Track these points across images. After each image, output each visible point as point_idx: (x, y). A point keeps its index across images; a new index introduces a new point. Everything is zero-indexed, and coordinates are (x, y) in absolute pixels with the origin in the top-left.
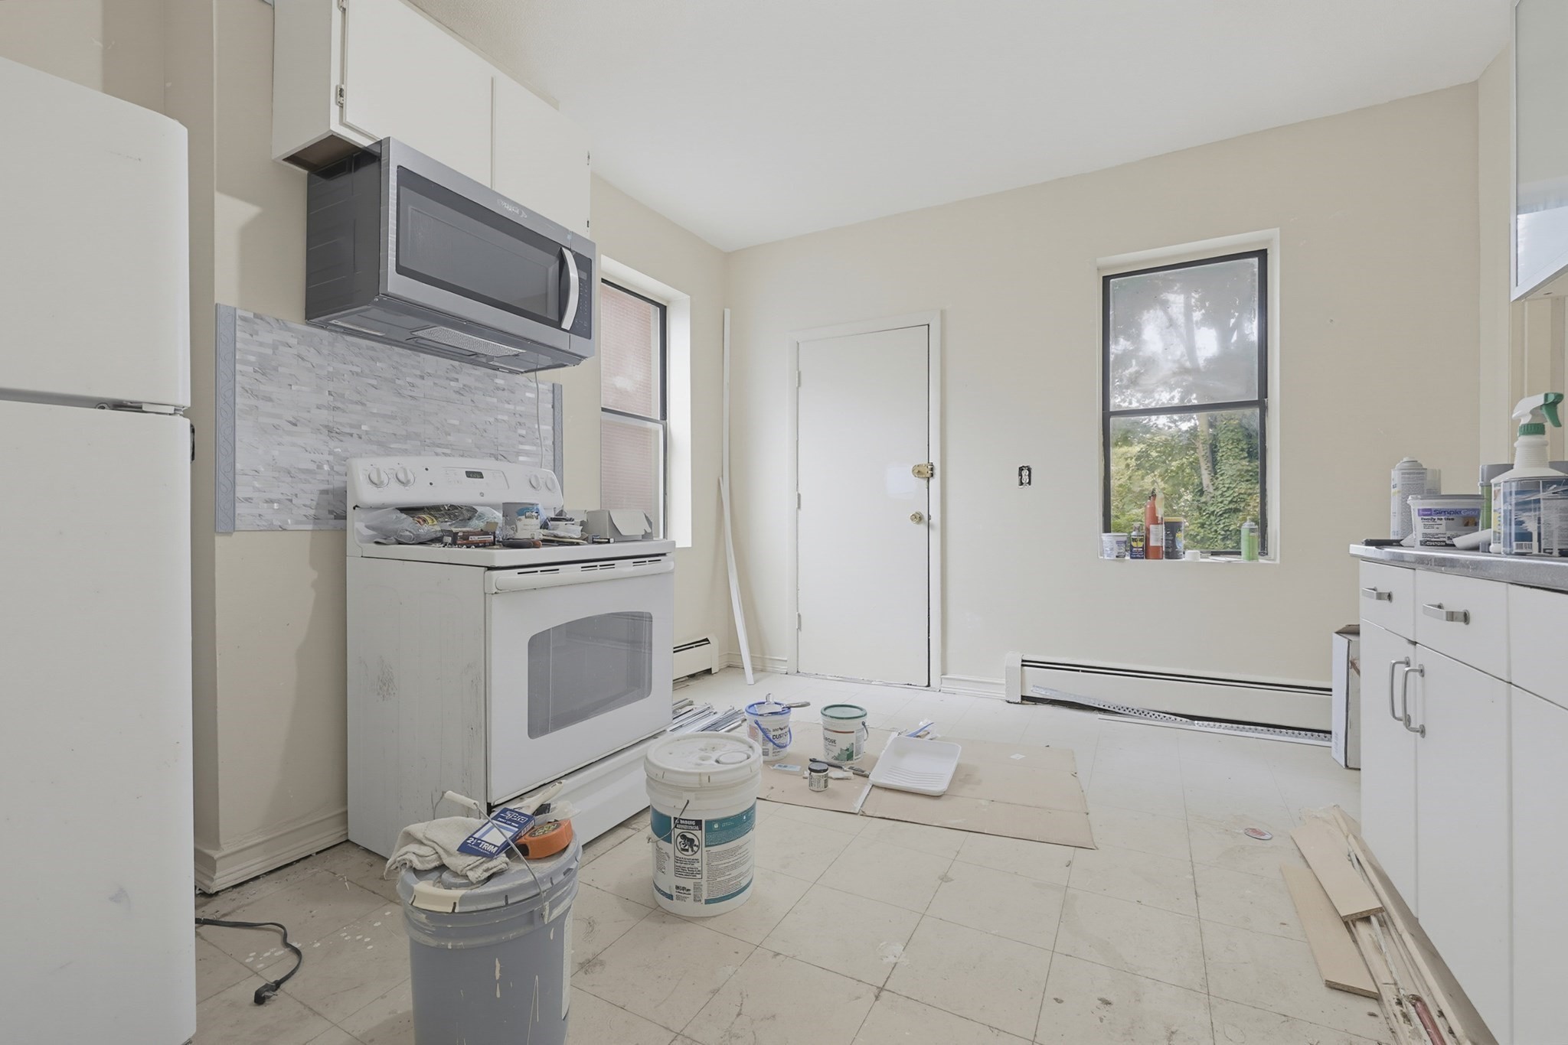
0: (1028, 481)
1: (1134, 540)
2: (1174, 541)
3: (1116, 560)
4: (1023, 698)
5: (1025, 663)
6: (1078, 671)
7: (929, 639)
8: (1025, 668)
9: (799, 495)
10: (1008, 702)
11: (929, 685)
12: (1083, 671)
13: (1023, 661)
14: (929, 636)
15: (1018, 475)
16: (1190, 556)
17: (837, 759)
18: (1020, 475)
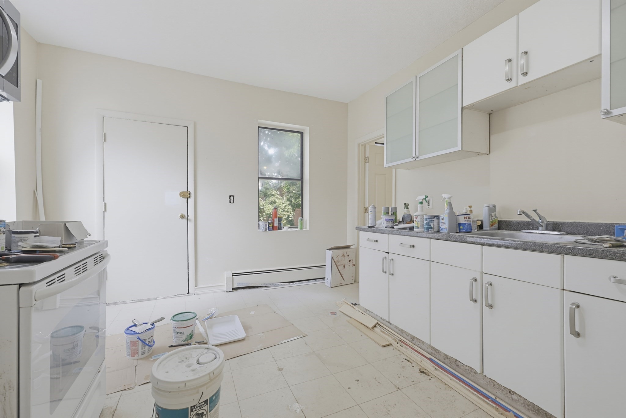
0: (233, 201)
1: (270, 224)
2: (281, 224)
3: (265, 232)
4: (233, 289)
5: (233, 275)
6: (253, 274)
7: (188, 272)
8: (234, 276)
9: (105, 204)
10: (227, 292)
11: (188, 293)
12: (255, 274)
13: (232, 274)
14: (188, 271)
15: (229, 199)
16: (286, 228)
17: (185, 341)
18: (230, 199)
